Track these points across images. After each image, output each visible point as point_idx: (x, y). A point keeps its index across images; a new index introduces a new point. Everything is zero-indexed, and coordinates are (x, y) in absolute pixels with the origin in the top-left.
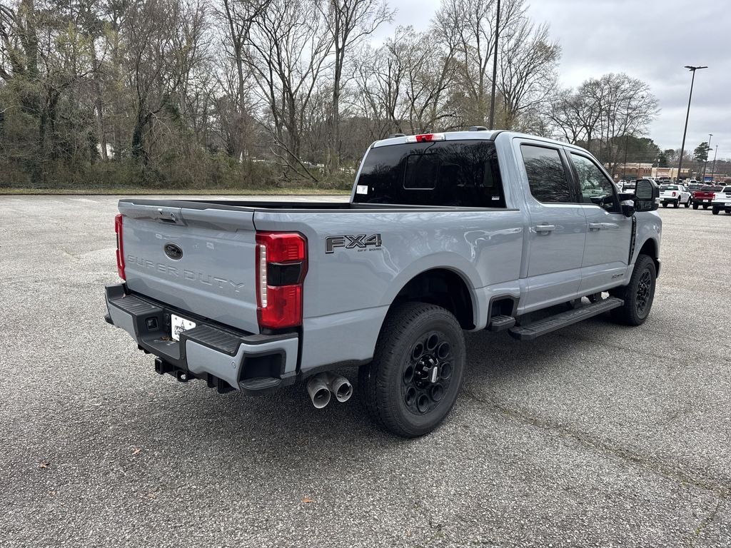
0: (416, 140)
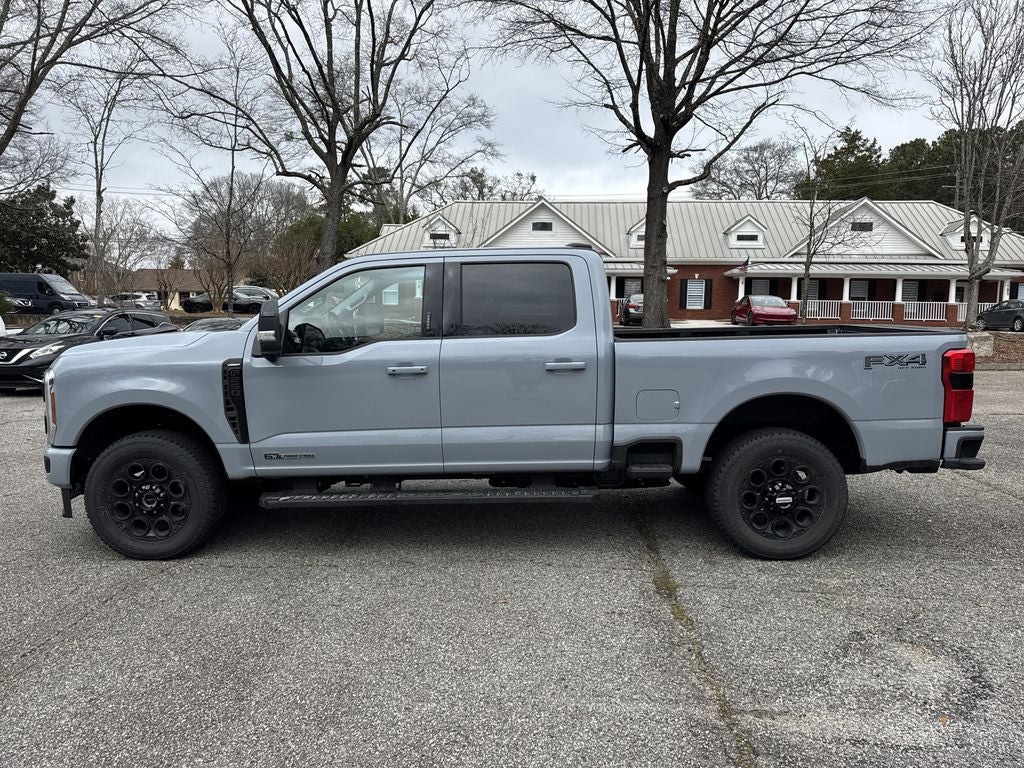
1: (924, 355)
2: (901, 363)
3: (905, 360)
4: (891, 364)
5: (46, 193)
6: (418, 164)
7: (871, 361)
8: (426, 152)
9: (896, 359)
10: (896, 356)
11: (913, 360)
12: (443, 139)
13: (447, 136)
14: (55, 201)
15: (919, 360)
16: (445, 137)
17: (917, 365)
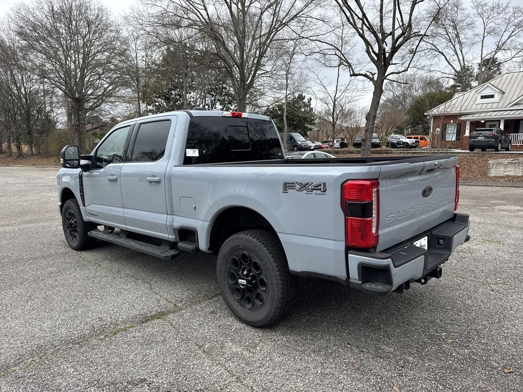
0: (231, 115)
1: (325, 184)
2: (307, 189)
3: (310, 187)
4: (300, 190)
5: (301, 97)
6: (494, 53)
7: (288, 186)
8: (500, 44)
9: (304, 186)
10: (304, 183)
11: (317, 188)
12: (513, 34)
13: (517, 31)
14: (304, 101)
15: (320, 187)
16: (515, 32)
17: (319, 192)
